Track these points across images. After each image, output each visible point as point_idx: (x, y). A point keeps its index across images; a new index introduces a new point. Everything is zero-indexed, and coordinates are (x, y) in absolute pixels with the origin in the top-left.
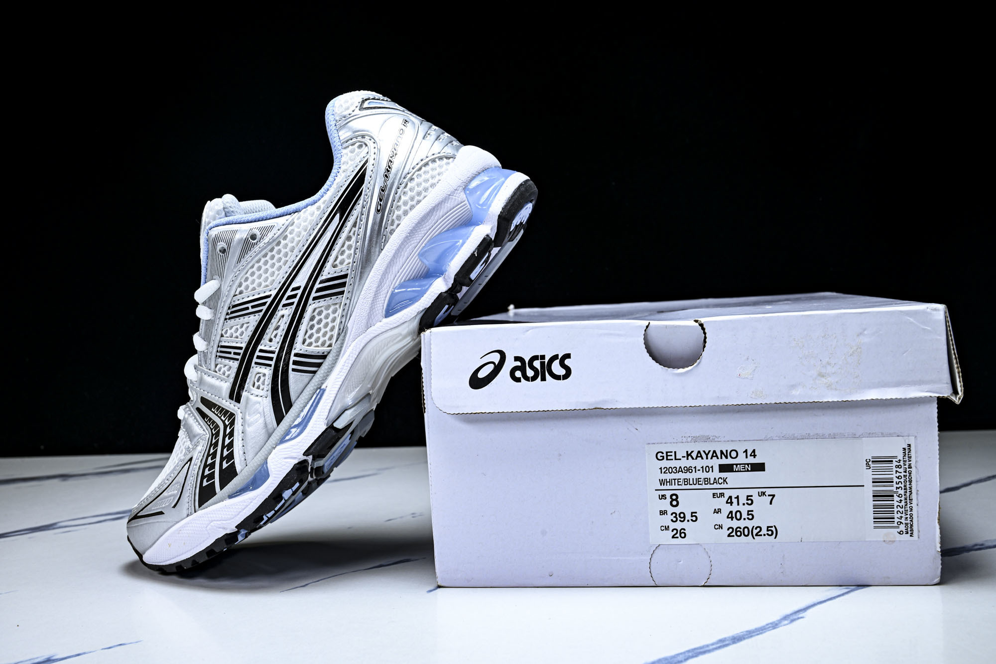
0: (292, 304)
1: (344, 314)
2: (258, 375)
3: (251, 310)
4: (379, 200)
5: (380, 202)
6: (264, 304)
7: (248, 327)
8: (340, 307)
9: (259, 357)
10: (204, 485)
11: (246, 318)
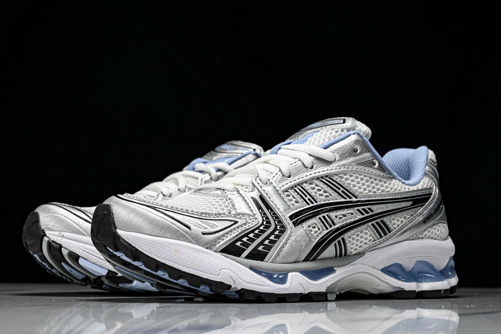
0: (363, 214)
1: (371, 247)
2: (315, 225)
3: (340, 191)
4: (427, 218)
5: (427, 219)
6: (350, 198)
7: (328, 196)
8: (373, 241)
9: (324, 217)
10: (237, 244)
11: (332, 192)
